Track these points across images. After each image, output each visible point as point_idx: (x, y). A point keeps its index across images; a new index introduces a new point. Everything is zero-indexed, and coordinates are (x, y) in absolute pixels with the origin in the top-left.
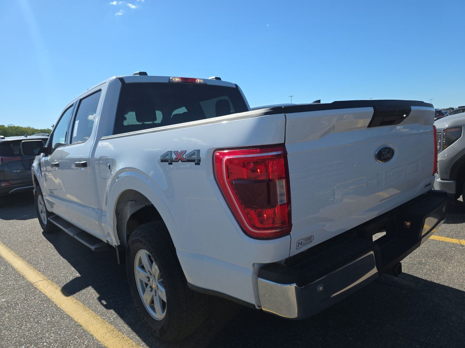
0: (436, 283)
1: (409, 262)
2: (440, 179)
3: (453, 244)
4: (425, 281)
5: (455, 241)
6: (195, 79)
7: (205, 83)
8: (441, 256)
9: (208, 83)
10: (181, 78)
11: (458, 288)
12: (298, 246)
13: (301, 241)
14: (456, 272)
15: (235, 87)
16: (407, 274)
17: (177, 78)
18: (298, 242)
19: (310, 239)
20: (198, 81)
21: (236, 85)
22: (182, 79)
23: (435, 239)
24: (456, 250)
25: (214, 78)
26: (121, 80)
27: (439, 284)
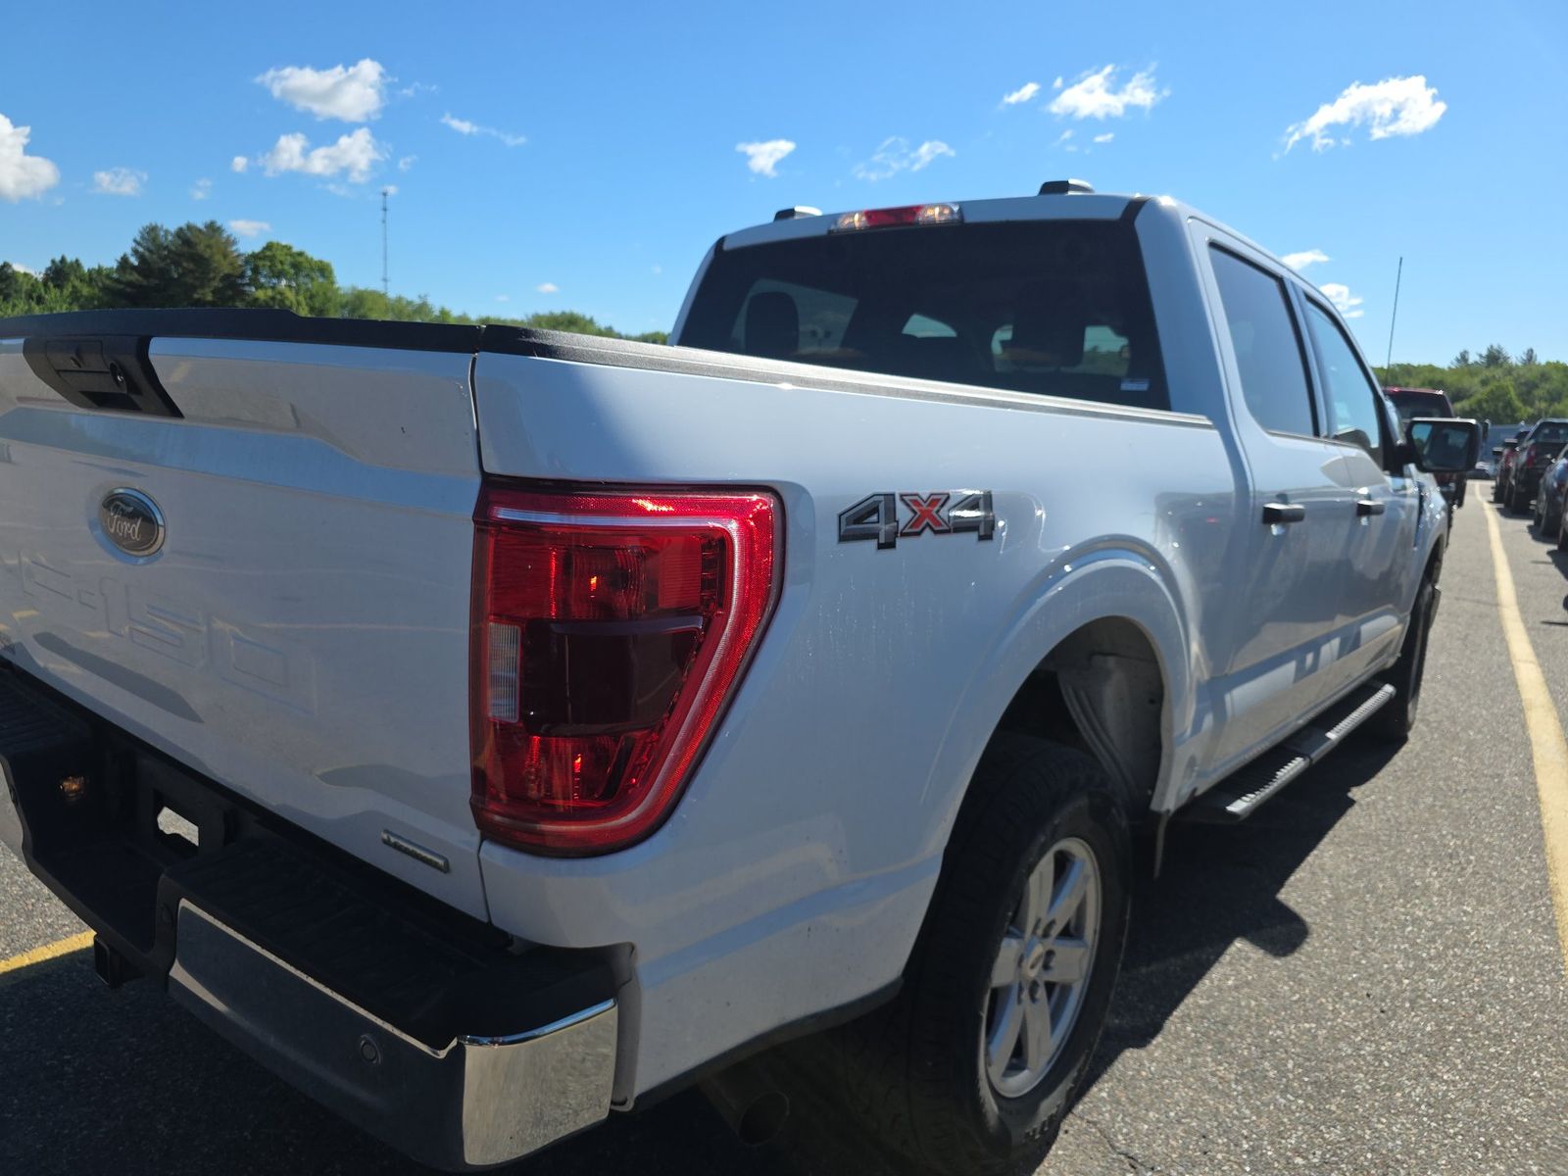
6: (913, 211)
9: (971, 218)
20: (934, 214)
22: (870, 215)
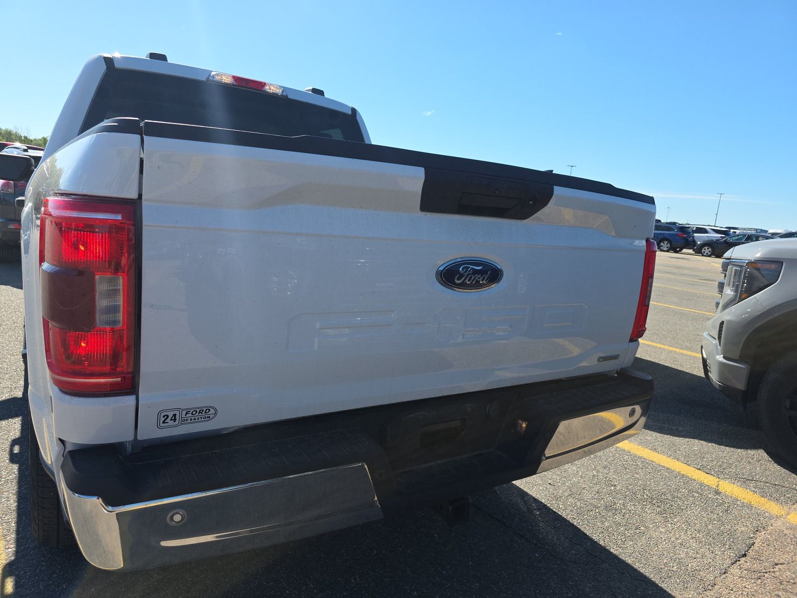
0: (611, 553)
1: (588, 501)
2: (722, 356)
3: (701, 484)
4: (595, 544)
5: (710, 480)
7: (285, 94)
8: (661, 502)
10: (234, 77)
11: (647, 575)
12: (164, 422)
13: (174, 412)
14: (667, 541)
15: (350, 112)
16: (569, 522)
17: (225, 75)
18: (166, 413)
19: (204, 412)
21: (354, 111)
22: (236, 78)
23: (673, 469)
24: (699, 499)
25: (309, 90)
26: (109, 61)
27: (616, 557)
